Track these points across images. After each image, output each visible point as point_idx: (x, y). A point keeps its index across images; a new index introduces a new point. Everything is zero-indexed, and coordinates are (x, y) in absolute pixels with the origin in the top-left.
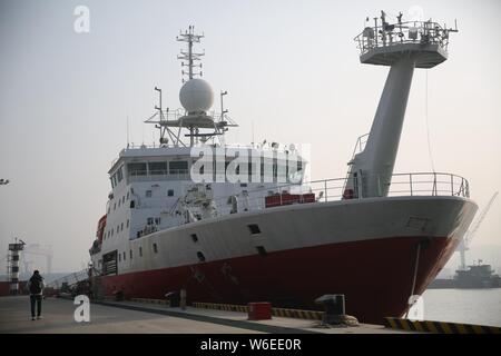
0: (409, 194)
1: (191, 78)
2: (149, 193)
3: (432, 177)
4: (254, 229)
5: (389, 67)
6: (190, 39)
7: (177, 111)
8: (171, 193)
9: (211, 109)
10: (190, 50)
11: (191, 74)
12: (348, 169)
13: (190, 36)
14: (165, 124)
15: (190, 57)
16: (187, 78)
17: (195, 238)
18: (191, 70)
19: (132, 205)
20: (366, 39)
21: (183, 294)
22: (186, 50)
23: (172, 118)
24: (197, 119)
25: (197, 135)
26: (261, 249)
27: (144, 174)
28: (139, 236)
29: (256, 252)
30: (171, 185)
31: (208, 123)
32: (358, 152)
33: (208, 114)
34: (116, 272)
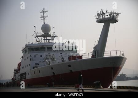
0: (110, 56)
1: (44, 23)
2: (35, 56)
3: (116, 52)
4: (69, 66)
5: (104, 23)
6: (44, 12)
7: (41, 32)
8: (41, 56)
9: (50, 32)
10: (44, 16)
11: (44, 22)
12: (93, 49)
13: (44, 11)
14: (37, 36)
15: (44, 17)
16: (43, 23)
17: (52, 68)
18: (44, 21)
19: (31, 60)
20: (98, 16)
21: (53, 83)
22: (43, 16)
23: (39, 35)
24: (46, 35)
25: (46, 40)
26: (71, 71)
27: (33, 51)
28: (33, 68)
29: (70, 72)
30: (41, 54)
31: (50, 36)
32: (95, 45)
33: (50, 33)
34: (26, 78)
